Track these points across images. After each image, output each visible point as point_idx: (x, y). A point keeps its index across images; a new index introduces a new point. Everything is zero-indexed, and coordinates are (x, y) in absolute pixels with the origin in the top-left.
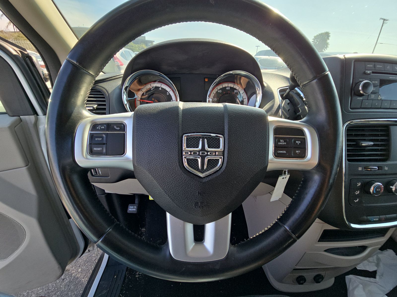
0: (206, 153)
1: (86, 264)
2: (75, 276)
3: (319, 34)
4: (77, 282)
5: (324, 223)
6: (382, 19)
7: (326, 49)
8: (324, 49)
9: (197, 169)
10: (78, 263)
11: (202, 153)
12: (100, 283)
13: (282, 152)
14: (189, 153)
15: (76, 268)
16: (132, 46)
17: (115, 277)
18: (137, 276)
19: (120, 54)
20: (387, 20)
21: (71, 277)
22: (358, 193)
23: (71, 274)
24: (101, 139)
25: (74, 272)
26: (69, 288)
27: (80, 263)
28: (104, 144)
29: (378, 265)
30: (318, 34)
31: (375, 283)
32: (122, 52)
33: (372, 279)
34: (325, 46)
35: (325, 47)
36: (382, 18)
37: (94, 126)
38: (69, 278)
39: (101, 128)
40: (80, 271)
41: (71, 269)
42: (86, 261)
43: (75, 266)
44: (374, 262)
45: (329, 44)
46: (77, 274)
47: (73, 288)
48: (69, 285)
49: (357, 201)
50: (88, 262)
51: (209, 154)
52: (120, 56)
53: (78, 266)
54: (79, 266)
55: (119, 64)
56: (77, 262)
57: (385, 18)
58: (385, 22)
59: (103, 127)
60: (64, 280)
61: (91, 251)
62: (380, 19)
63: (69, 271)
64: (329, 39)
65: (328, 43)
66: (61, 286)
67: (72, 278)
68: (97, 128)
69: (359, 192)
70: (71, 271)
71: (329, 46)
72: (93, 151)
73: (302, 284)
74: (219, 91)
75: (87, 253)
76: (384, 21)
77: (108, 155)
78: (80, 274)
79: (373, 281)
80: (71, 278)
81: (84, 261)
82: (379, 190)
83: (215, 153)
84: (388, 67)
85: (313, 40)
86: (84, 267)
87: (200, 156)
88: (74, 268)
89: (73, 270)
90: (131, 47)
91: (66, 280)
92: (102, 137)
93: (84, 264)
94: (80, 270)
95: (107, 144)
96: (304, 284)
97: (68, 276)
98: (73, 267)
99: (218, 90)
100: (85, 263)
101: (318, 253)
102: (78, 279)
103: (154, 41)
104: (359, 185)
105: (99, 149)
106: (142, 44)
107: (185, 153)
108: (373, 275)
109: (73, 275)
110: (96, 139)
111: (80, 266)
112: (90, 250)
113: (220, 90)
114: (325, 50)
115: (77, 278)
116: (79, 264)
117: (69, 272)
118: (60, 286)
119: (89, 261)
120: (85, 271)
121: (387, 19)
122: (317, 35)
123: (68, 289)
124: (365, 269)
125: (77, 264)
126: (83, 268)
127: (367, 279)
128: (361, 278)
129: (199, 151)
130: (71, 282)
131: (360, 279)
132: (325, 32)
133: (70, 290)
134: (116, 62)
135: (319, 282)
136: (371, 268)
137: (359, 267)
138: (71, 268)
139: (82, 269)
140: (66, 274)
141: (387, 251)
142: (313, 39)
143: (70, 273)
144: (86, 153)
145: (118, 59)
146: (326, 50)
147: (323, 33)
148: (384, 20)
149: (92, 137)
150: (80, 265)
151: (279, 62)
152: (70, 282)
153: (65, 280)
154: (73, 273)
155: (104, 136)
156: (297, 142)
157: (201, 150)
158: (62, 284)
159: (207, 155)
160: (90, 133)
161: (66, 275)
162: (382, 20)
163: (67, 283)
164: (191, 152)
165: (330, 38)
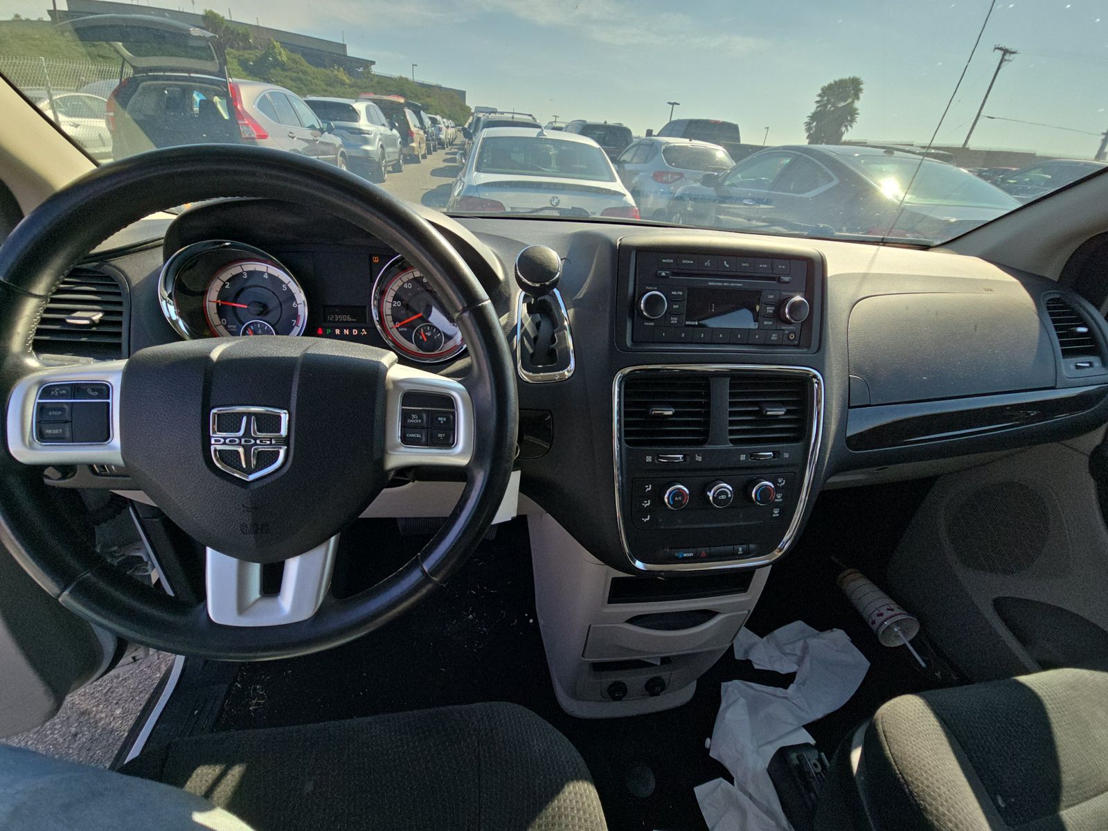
0: (253, 442)
1: (137, 698)
2: (104, 726)
3: (835, 81)
4: (111, 741)
5: (602, 563)
6: (1000, 49)
7: (851, 126)
8: (846, 126)
9: (240, 468)
10: (114, 695)
11: (246, 441)
12: (157, 727)
13: (414, 435)
14: (222, 440)
15: (107, 706)
16: (305, 73)
17: (196, 712)
18: (251, 708)
19: (258, 101)
20: (1013, 53)
21: (94, 729)
22: (647, 504)
23: (96, 722)
24: (60, 413)
25: (103, 715)
26: (91, 754)
27: (118, 695)
28: (67, 422)
29: (800, 662)
30: (833, 82)
31: (786, 698)
32: (265, 96)
33: (779, 691)
34: (849, 118)
35: (848, 121)
36: (1000, 47)
37: (47, 390)
38: (89, 731)
39: (59, 393)
40: (120, 713)
41: (94, 709)
42: (135, 689)
43: (106, 701)
44: (796, 655)
45: (858, 112)
46: (111, 722)
47: (100, 754)
48: (90, 747)
49: (648, 519)
50: (141, 692)
51: (258, 442)
52: (257, 109)
53: (115, 702)
54: (117, 703)
55: (255, 135)
56: (112, 693)
57: (1008, 47)
58: (1007, 57)
59: (64, 392)
60: (76, 735)
61: (140, 661)
62: (995, 48)
63: (89, 714)
64: (858, 98)
65: (856, 110)
66: (70, 752)
67: (99, 731)
68: (52, 393)
69: (649, 503)
70: (95, 715)
71: (858, 118)
72: (46, 436)
73: (619, 699)
74: (406, 286)
75: (131, 665)
76: (1004, 55)
77: (77, 442)
78: (120, 722)
79: (782, 695)
80: (96, 731)
81: (131, 690)
82: (680, 498)
83: (271, 441)
84: (707, 264)
85: (818, 99)
86: (131, 705)
87: (243, 446)
88: (101, 706)
89: (101, 712)
90: (301, 76)
91: (81, 735)
92: (62, 409)
93: (131, 698)
94: (118, 712)
95: (71, 422)
96: (623, 699)
97: (89, 728)
98: (99, 704)
99: (404, 283)
100: (134, 694)
101: (615, 627)
102: (113, 733)
103: (373, 63)
104: (650, 489)
105: (56, 431)
106: (336, 67)
107: (216, 441)
108: (784, 680)
109: (100, 724)
110: (50, 413)
111: (120, 702)
112: (137, 658)
113: (408, 282)
114: (848, 130)
115: (112, 731)
116: (118, 698)
117: (89, 718)
118: (67, 750)
119: (145, 690)
120: (131, 714)
121: (1013, 50)
122: (828, 85)
123: (89, 758)
124: (771, 669)
125: (110, 697)
126: (126, 706)
127: (770, 689)
128: (756, 688)
129: (240, 438)
130: (96, 740)
131: (752, 688)
132: (850, 78)
133: (92, 760)
134: (245, 128)
135: (658, 694)
136: (784, 668)
137: (759, 664)
138: (94, 706)
139: (126, 709)
140: (81, 722)
141: (832, 631)
142: (820, 95)
143: (92, 720)
144: (31, 439)
145: (249, 117)
146: (849, 128)
147: (846, 80)
148: (1006, 52)
149: (41, 409)
150: (119, 700)
151: (717, 159)
152: (92, 740)
153: (78, 736)
154: (101, 719)
155: (66, 407)
156: (439, 419)
157: (244, 436)
158: (72, 746)
159: (255, 444)
160: (38, 403)
161: (82, 726)
162: (1000, 53)
163: (85, 742)
164: (225, 438)
165: (861, 95)
